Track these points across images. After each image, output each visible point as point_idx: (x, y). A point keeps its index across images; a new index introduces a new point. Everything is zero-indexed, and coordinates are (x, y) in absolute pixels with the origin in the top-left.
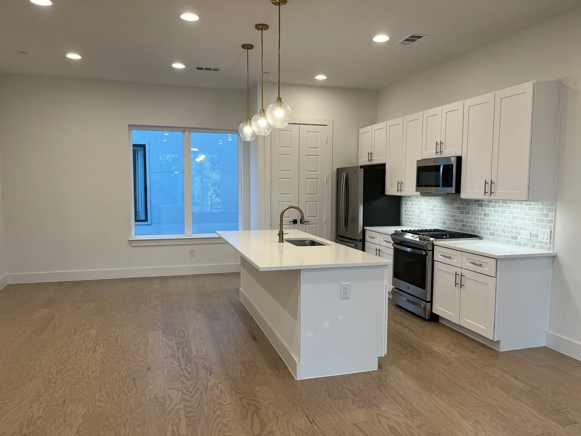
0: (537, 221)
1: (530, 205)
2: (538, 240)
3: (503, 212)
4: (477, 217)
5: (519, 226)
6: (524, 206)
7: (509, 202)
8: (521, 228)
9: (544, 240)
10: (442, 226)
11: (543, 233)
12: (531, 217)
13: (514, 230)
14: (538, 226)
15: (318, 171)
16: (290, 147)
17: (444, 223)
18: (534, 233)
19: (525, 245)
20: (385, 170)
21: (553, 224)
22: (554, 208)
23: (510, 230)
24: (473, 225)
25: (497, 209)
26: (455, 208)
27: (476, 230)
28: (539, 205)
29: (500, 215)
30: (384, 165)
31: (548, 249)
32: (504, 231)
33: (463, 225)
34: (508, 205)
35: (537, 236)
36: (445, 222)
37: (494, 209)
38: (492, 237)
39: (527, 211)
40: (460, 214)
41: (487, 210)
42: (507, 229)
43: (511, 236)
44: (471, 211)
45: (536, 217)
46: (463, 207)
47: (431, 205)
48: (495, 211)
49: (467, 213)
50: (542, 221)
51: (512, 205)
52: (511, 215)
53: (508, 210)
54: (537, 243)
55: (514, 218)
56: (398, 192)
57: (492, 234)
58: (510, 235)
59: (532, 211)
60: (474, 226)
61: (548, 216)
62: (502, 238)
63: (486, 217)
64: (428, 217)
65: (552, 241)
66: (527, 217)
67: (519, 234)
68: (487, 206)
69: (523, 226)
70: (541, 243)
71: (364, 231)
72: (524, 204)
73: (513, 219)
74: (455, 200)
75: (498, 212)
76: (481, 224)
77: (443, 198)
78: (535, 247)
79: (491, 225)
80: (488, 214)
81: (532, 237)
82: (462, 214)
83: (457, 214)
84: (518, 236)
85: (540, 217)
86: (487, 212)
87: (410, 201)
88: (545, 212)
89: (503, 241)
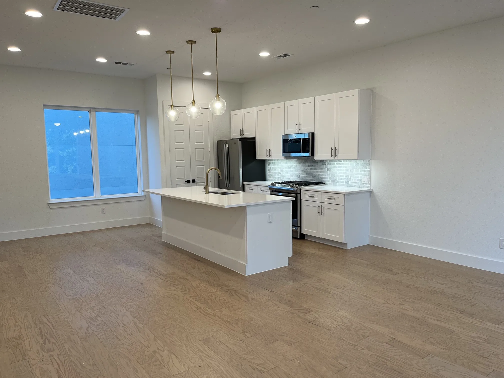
0: (361, 171)
1: (356, 162)
2: (362, 182)
3: (339, 167)
4: (322, 171)
5: (349, 175)
6: (352, 163)
8: (351, 176)
9: (365, 183)
10: (298, 179)
11: (364, 178)
12: (357, 169)
13: (347, 178)
14: (361, 174)
15: (204, 142)
16: (182, 125)
18: (359, 179)
19: (354, 186)
20: (255, 141)
21: (370, 173)
22: (370, 163)
23: (345, 178)
25: (335, 165)
28: (362, 162)
29: (338, 169)
30: (254, 138)
31: (368, 187)
32: (341, 179)
33: (313, 177)
34: (342, 162)
35: (361, 180)
36: (300, 176)
37: (333, 165)
38: (333, 183)
39: (355, 166)
40: (310, 170)
41: (329, 166)
43: (345, 181)
45: (360, 169)
46: (312, 165)
47: (289, 165)
48: (335, 167)
49: (316, 169)
50: (363, 171)
52: (345, 169)
53: (342, 166)
54: (361, 184)
55: (347, 170)
56: (267, 157)
57: (333, 181)
58: (344, 181)
59: (357, 165)
60: (320, 177)
61: (367, 168)
62: (340, 183)
63: (328, 171)
64: (287, 173)
65: (370, 182)
66: (355, 169)
67: (350, 180)
68: (329, 164)
70: (363, 184)
71: (243, 185)
74: (306, 161)
76: (325, 176)
78: (360, 187)
79: (332, 176)
80: (330, 169)
81: (358, 181)
82: (312, 170)
83: (309, 170)
84: (350, 181)
85: (362, 169)
86: (328, 168)
87: (273, 163)
88: (365, 166)
89: (340, 185)
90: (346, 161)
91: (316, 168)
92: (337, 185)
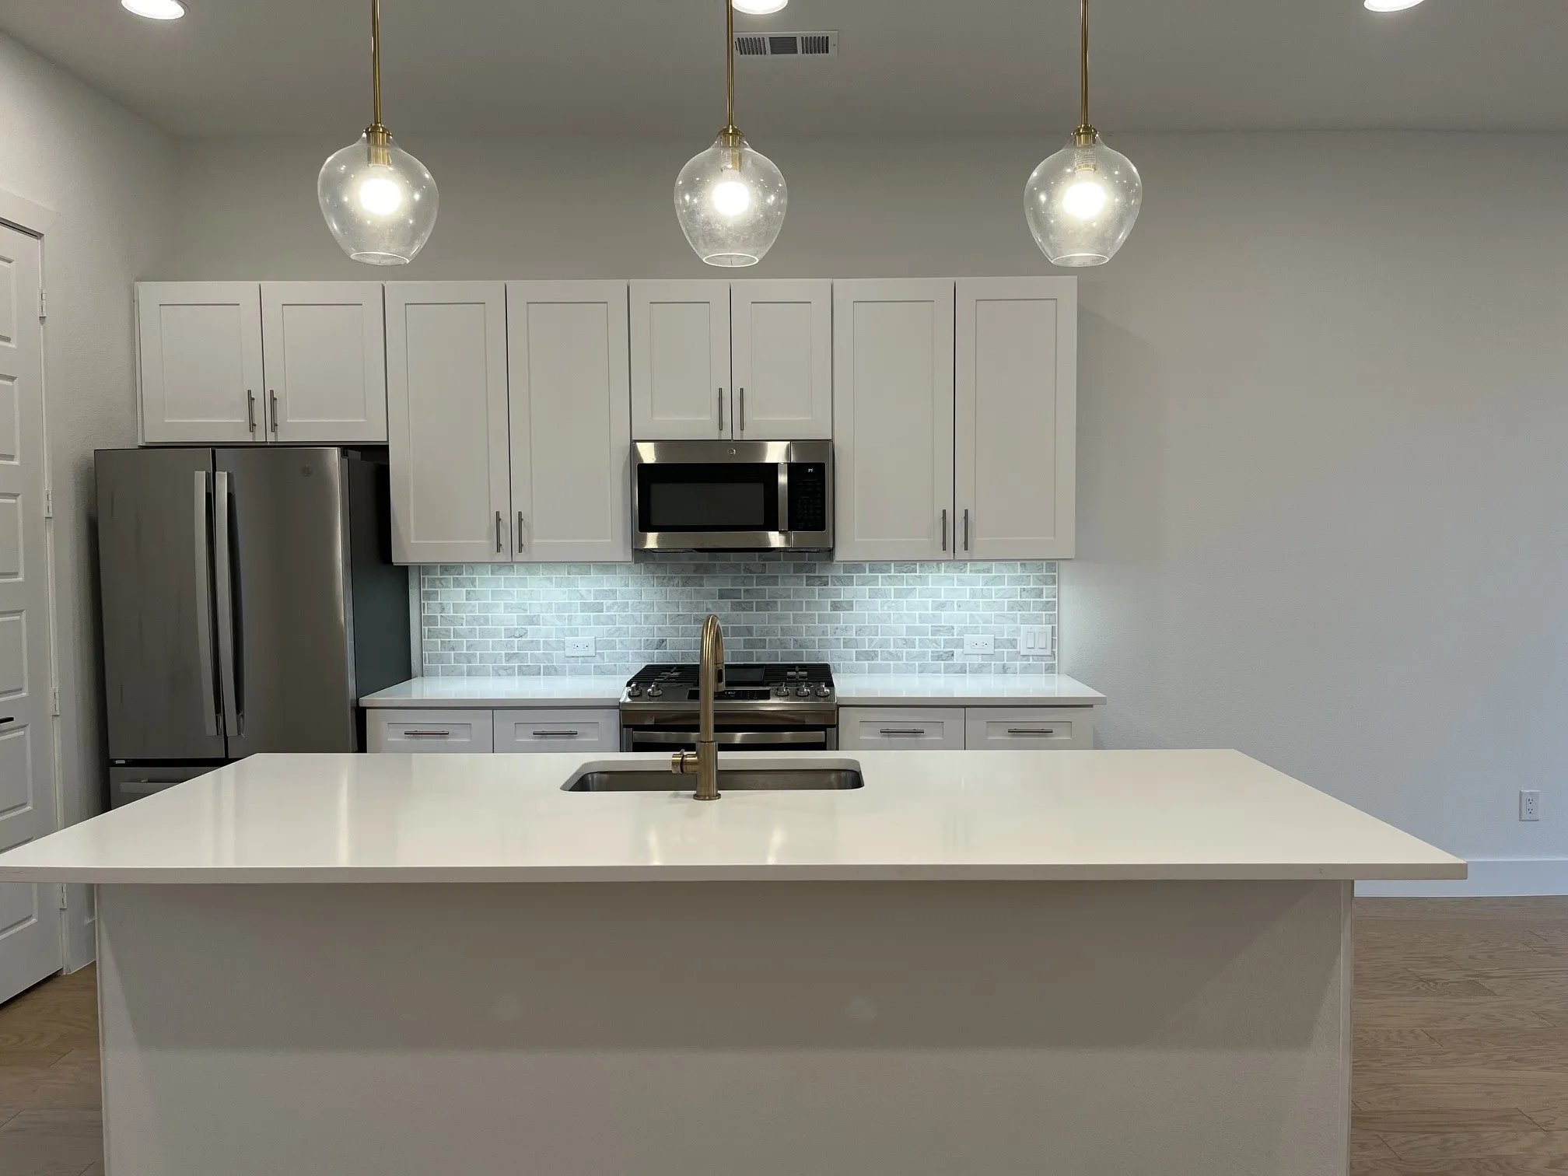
0: (1011, 608)
1: (989, 571)
2: (1018, 653)
3: (899, 594)
4: (806, 616)
5: (955, 626)
6: (968, 574)
7: (921, 566)
8: (964, 630)
9: (1033, 652)
10: (651, 656)
11: (1030, 634)
12: (993, 599)
13: (942, 638)
14: (1014, 621)
17: (661, 643)
18: (1005, 637)
19: (978, 670)
21: (1056, 612)
22: (1056, 574)
23: (930, 637)
24: (792, 638)
25: (880, 587)
26: (711, 595)
27: (804, 650)
28: (1015, 572)
29: (892, 602)
31: (1046, 670)
32: (908, 643)
34: (917, 574)
35: (1013, 643)
36: (663, 641)
37: (867, 587)
38: (866, 662)
39: (980, 587)
40: (733, 609)
41: (845, 593)
42: (917, 638)
43: (932, 652)
44: (779, 600)
45: (1006, 600)
47: (583, 593)
48: (874, 594)
49: (768, 606)
50: (1022, 606)
51: (930, 575)
52: (930, 600)
53: (918, 587)
54: (1016, 660)
55: (942, 606)
57: (870, 656)
58: (930, 650)
59: (992, 585)
60: (796, 640)
61: (1040, 595)
62: (904, 661)
63: (841, 613)
64: (574, 633)
65: (1056, 650)
66: (981, 600)
67: (960, 644)
68: (849, 581)
69: (968, 625)
70: (1025, 658)
72: (971, 571)
73: (937, 609)
74: (706, 572)
75: (884, 594)
76: (824, 633)
77: (651, 566)
78: (1008, 671)
79: (859, 631)
80: (848, 602)
81: (999, 647)
82: (744, 609)
83: (724, 612)
84: (955, 650)
85: (1019, 599)
86: (842, 599)
87: (458, 583)
88: (1032, 586)
89: (908, 670)
90: (936, 569)
91: (767, 604)
92: (889, 672)
